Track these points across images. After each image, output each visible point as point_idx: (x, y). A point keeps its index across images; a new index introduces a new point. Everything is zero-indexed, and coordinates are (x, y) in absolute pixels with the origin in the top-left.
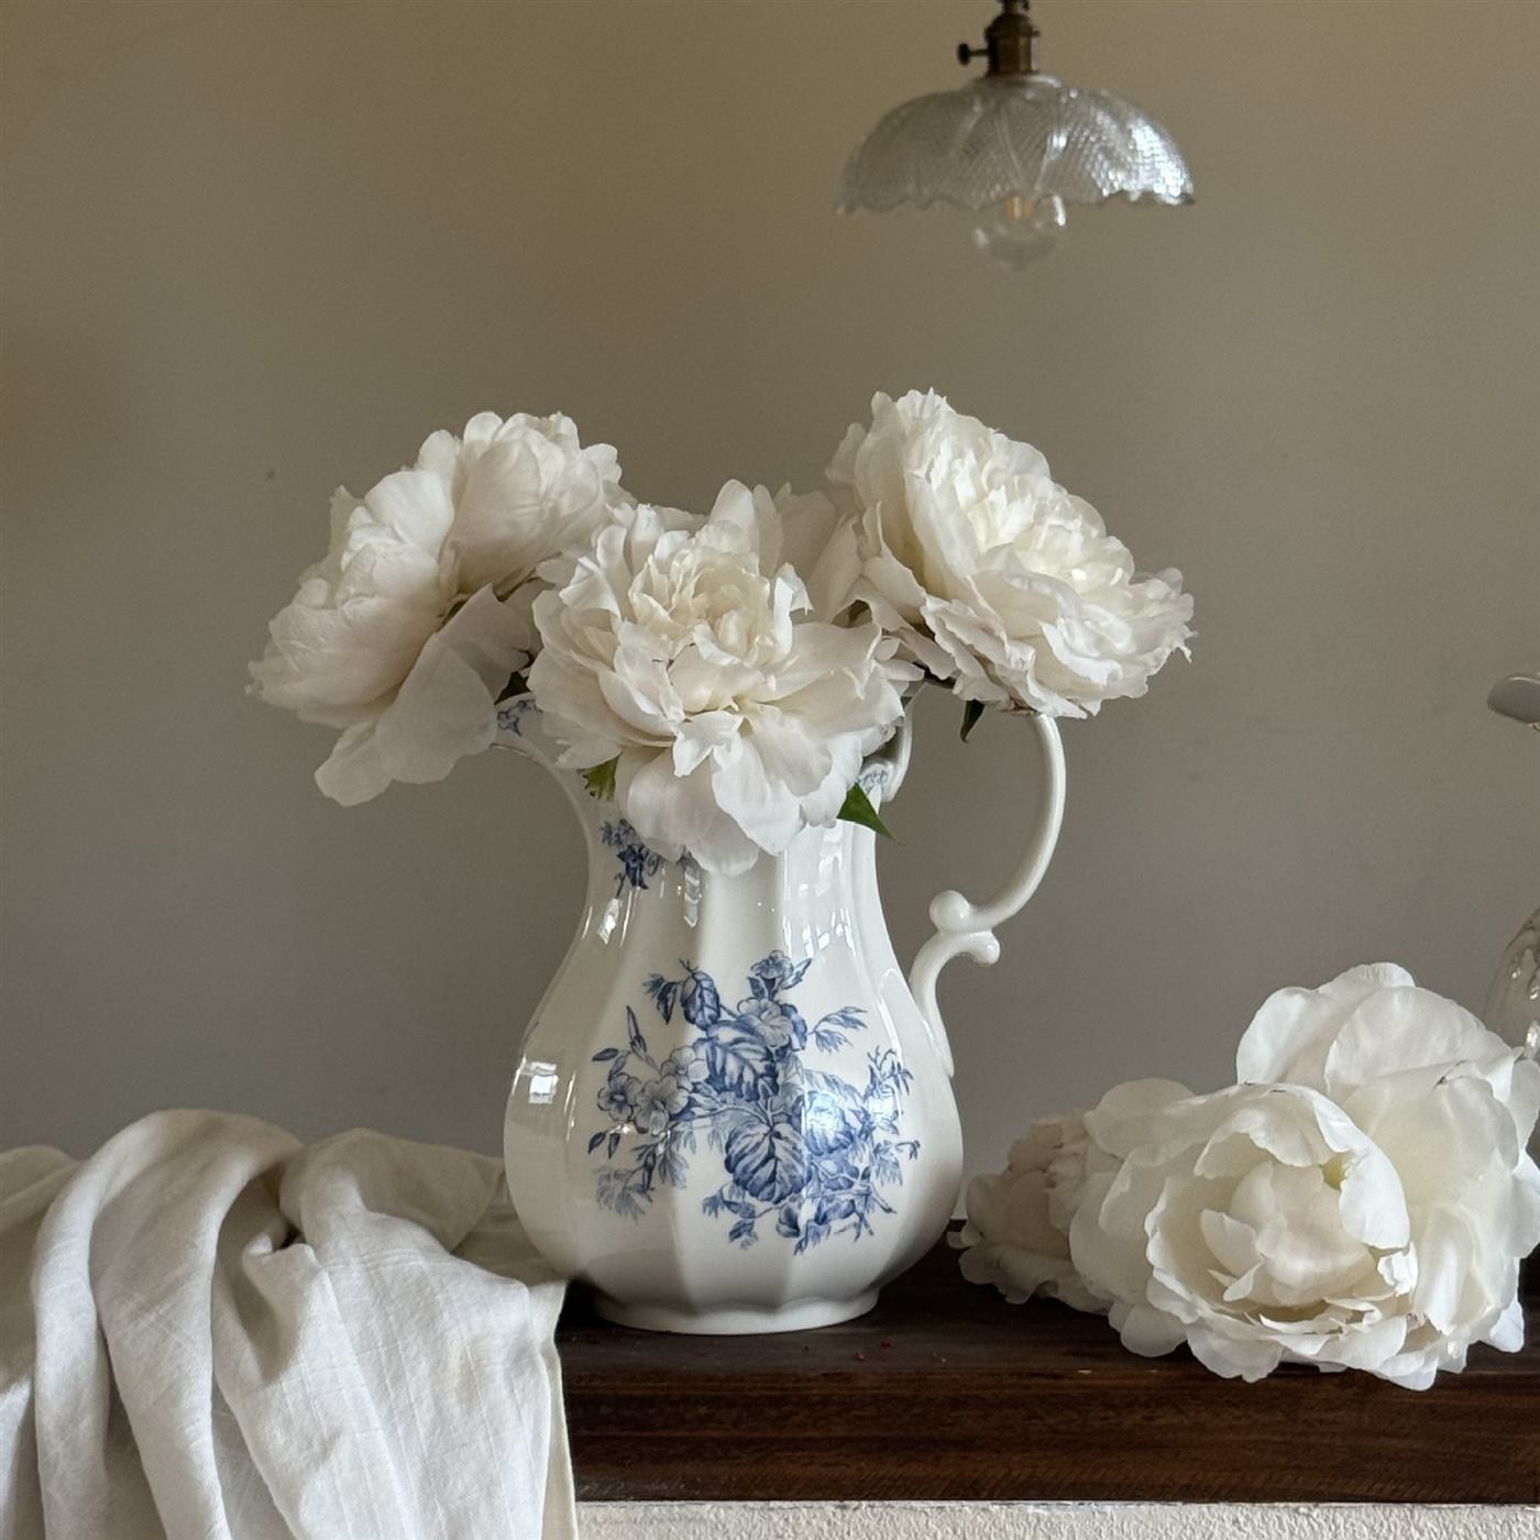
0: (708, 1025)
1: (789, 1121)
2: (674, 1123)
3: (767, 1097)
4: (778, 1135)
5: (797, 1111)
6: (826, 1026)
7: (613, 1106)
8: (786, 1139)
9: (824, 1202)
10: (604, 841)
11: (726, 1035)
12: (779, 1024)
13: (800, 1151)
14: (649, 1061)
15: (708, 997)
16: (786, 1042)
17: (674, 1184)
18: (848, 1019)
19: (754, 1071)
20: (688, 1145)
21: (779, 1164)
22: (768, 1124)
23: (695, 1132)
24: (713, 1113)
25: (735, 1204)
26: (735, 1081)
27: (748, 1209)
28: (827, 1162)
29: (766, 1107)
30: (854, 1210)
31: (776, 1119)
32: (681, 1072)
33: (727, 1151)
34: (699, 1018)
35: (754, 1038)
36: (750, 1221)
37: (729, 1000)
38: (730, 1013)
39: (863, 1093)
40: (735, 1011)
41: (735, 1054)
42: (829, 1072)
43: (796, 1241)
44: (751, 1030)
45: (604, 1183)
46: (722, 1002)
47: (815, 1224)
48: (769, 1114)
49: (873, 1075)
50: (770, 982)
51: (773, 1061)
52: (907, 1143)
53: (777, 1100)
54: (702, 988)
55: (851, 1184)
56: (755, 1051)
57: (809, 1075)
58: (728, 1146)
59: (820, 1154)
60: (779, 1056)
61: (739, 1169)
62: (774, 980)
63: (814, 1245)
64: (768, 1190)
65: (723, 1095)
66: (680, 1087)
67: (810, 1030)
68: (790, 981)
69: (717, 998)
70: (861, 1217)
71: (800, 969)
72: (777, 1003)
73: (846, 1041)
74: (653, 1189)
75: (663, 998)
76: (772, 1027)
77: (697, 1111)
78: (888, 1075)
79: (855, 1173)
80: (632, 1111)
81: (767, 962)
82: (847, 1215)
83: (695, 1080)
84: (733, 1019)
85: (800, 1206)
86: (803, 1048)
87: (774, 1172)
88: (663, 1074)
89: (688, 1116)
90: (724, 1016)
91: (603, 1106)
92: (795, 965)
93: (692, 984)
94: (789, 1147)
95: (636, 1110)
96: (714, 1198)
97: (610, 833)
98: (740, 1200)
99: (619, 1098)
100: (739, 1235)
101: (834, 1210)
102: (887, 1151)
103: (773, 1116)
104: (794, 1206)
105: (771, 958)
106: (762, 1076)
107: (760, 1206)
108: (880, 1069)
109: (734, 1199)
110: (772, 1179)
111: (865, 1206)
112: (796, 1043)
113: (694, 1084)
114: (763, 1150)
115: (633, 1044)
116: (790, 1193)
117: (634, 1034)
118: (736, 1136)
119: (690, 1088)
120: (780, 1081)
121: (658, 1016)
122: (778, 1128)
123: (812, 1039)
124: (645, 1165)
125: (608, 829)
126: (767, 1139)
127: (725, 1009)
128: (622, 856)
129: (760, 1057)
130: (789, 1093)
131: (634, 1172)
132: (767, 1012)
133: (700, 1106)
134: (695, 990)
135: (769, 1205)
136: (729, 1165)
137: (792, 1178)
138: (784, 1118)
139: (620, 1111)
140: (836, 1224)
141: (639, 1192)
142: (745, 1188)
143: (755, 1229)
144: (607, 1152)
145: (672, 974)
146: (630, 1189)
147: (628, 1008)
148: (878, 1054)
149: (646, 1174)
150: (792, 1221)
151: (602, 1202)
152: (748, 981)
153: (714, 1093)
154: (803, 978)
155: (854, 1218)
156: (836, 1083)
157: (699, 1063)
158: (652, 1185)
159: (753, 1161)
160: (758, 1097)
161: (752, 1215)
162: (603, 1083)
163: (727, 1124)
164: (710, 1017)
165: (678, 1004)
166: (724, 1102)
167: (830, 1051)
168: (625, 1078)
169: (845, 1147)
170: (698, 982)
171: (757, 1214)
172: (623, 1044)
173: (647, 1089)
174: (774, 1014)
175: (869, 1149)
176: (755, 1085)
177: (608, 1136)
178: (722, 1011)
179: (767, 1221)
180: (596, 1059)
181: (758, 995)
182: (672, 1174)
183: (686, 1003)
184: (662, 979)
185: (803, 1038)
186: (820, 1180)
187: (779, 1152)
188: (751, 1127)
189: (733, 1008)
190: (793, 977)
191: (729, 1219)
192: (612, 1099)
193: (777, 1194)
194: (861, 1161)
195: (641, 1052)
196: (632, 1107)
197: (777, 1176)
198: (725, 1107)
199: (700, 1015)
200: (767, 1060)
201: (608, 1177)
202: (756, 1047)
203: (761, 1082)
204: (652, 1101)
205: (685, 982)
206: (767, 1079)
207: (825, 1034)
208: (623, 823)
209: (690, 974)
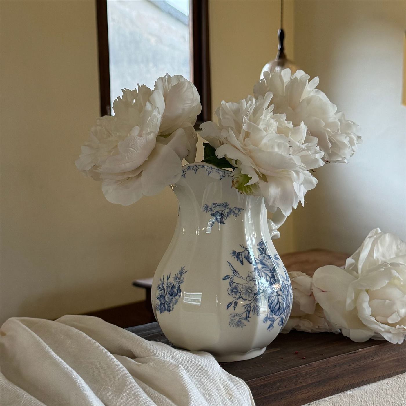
0: (254, 264)
2: (255, 296)
3: (274, 283)
4: (279, 295)
7: (233, 293)
8: (281, 296)
9: (286, 313)
10: (204, 210)
11: (259, 266)
12: (270, 261)
13: (285, 299)
14: (241, 277)
16: (273, 267)
17: (257, 315)
18: (276, 258)
19: (269, 276)
20: (260, 302)
21: (280, 304)
23: (261, 297)
24: (264, 291)
25: (271, 318)
26: (266, 280)
27: (273, 319)
28: (287, 301)
31: (278, 290)
32: (254, 280)
33: (268, 302)
35: (265, 266)
36: (273, 322)
37: (256, 256)
39: (286, 279)
40: (258, 259)
41: (264, 272)
43: (281, 326)
44: (264, 264)
45: (233, 318)
47: (285, 320)
48: (276, 289)
49: (285, 273)
50: (263, 249)
51: (272, 273)
53: (277, 284)
56: (267, 270)
57: (280, 276)
58: (268, 300)
60: (273, 271)
61: (271, 307)
62: (264, 248)
64: (278, 312)
66: (255, 284)
72: (267, 255)
75: (238, 257)
76: (268, 262)
79: (289, 303)
80: (240, 295)
81: (260, 243)
84: (259, 261)
87: (279, 306)
88: (248, 281)
89: (259, 293)
90: (257, 261)
91: (230, 294)
94: (282, 298)
95: (242, 293)
96: (266, 318)
99: (234, 290)
100: (270, 327)
104: (283, 316)
105: (261, 241)
106: (271, 278)
107: (276, 317)
110: (279, 309)
111: (289, 312)
112: (275, 266)
114: (276, 301)
115: (234, 273)
116: (283, 312)
117: (233, 270)
118: (270, 297)
119: (258, 284)
120: (276, 278)
121: (239, 263)
122: (279, 293)
124: (247, 310)
126: (277, 296)
128: (213, 215)
129: (269, 272)
130: (279, 281)
131: (243, 313)
132: (266, 258)
133: (261, 289)
134: (248, 254)
135: (278, 317)
137: (283, 307)
138: (280, 289)
139: (236, 295)
141: (245, 319)
142: (273, 313)
143: (274, 325)
144: (233, 308)
145: (239, 250)
146: (241, 319)
147: (228, 262)
149: (248, 313)
150: (282, 320)
151: (231, 324)
153: (263, 285)
157: (257, 276)
158: (250, 316)
159: (274, 304)
160: (272, 284)
162: (229, 286)
163: (268, 294)
165: (244, 258)
168: (235, 284)
170: (247, 251)
171: (275, 320)
172: (231, 273)
173: (244, 286)
177: (233, 302)
178: (256, 259)
179: (277, 322)
181: (262, 253)
182: (257, 311)
183: (247, 258)
184: (236, 252)
187: (280, 301)
188: (273, 294)
192: (233, 291)
193: (280, 313)
194: (289, 299)
195: (238, 275)
196: (240, 293)
198: (266, 288)
199: (252, 261)
200: (271, 272)
201: (234, 316)
202: (267, 269)
203: (272, 279)
204: (247, 290)
205: (244, 252)
206: (273, 278)
207: (276, 263)
208: (214, 204)
209: (244, 249)
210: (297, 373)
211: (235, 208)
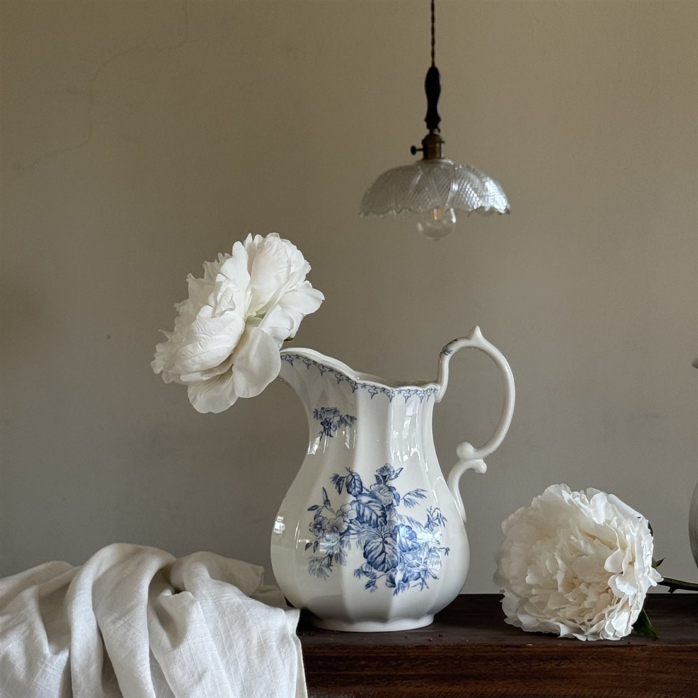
0: (357, 495)
1: (391, 536)
2: (341, 537)
3: (382, 526)
4: (386, 543)
5: (395, 532)
6: (408, 496)
7: (316, 530)
8: (390, 544)
9: (407, 573)
10: (315, 417)
11: (364, 499)
12: (388, 495)
13: (396, 550)
14: (332, 510)
15: (357, 483)
16: (390, 503)
17: (341, 563)
18: (418, 494)
19: (377, 515)
20: (347, 546)
21: (387, 555)
22: (382, 538)
23: (351, 541)
24: (358, 532)
25: (368, 572)
26: (368, 519)
27: (373, 575)
28: (408, 555)
29: (381, 530)
30: (420, 577)
31: (386, 536)
32: (345, 515)
33: (364, 549)
34: (353, 492)
35: (377, 501)
36: (374, 580)
37: (366, 485)
38: (367, 490)
39: (424, 526)
40: (369, 489)
41: (369, 508)
42: (409, 516)
43: (394, 589)
44: (376, 498)
45: (312, 564)
46: (363, 485)
47: (402, 582)
48: (383, 533)
49: (429, 518)
51: (385, 511)
52: (444, 548)
53: (386, 527)
54: (355, 479)
55: (418, 566)
56: (377, 507)
57: (401, 517)
58: (365, 547)
59: (405, 551)
60: (387, 508)
61: (370, 556)
62: (386, 476)
63: (402, 592)
64: (381, 567)
65: (363, 525)
66: (344, 521)
67: (401, 498)
68: (393, 477)
69: (361, 484)
70: (423, 580)
71: (398, 472)
72: (387, 486)
73: (417, 503)
75: (338, 484)
76: (385, 496)
77: (352, 532)
78: (435, 518)
79: (420, 560)
80: (324, 532)
81: (383, 468)
82: (417, 579)
83: (351, 518)
84: (367, 492)
85: (396, 574)
86: (398, 505)
87: (385, 558)
88: (337, 516)
89: (348, 534)
90: (364, 491)
91: (311, 529)
92: (395, 470)
93: (351, 477)
94: (391, 547)
95: (326, 531)
96: (358, 570)
97: (317, 413)
98: (370, 571)
99: (319, 526)
100: (370, 586)
101: (411, 576)
102: (435, 551)
103: (384, 534)
104: (393, 573)
105: (385, 467)
106: (380, 517)
107: (378, 573)
108: (432, 516)
109: (367, 570)
110: (384, 562)
111: (425, 575)
112: (395, 503)
113: (350, 520)
114: (380, 549)
115: (325, 503)
116: (391, 568)
117: (325, 499)
118: (368, 543)
119: (349, 522)
120: (388, 519)
121: (336, 491)
122: (386, 539)
123: (402, 502)
124: (329, 555)
125: (316, 412)
126: (382, 544)
127: (365, 488)
128: (322, 424)
129: (379, 509)
130: (391, 524)
131: (324, 558)
132: (383, 490)
133: (353, 529)
134: (352, 480)
135: (382, 573)
136: (365, 556)
137: (392, 561)
138: (389, 535)
139: (319, 532)
140: (412, 583)
141: (326, 567)
142: (372, 565)
143: (376, 584)
144: (313, 550)
145: (343, 473)
146: (323, 566)
147: (323, 488)
148: (431, 509)
149: (330, 559)
150: (392, 580)
151: (311, 572)
152: (375, 477)
153: (359, 524)
154: (399, 475)
155: (420, 580)
156: (413, 521)
157: (352, 511)
158: (332, 564)
159: (376, 554)
160: (378, 526)
161: (375, 578)
162: (312, 520)
163: (365, 537)
164: (358, 492)
165: (344, 486)
166: (363, 528)
167: (410, 507)
168: (321, 518)
169: (416, 549)
170: (353, 477)
171: (377, 577)
172: (320, 503)
173: (331, 522)
174: (386, 491)
175: (426, 550)
176: (377, 521)
177: (314, 542)
178: (364, 489)
179: (382, 580)
180: (309, 510)
181: (379, 482)
182: (340, 558)
183: (348, 486)
184: (338, 475)
185: (398, 501)
186: (405, 563)
187: (387, 550)
188: (375, 539)
189: (368, 488)
190: (395, 475)
191: (365, 579)
192: (315, 527)
193: (386, 569)
194: (423, 555)
195: (328, 507)
196: (324, 530)
197: (386, 561)
198: (364, 530)
199: (354, 490)
200: (382, 510)
201: (314, 561)
202: (377, 505)
203: (379, 520)
204: (333, 528)
205: (348, 477)
206: (382, 518)
207: (408, 500)
208: (323, 409)
209: (350, 473)
210: (398, 653)
211: (347, 416)
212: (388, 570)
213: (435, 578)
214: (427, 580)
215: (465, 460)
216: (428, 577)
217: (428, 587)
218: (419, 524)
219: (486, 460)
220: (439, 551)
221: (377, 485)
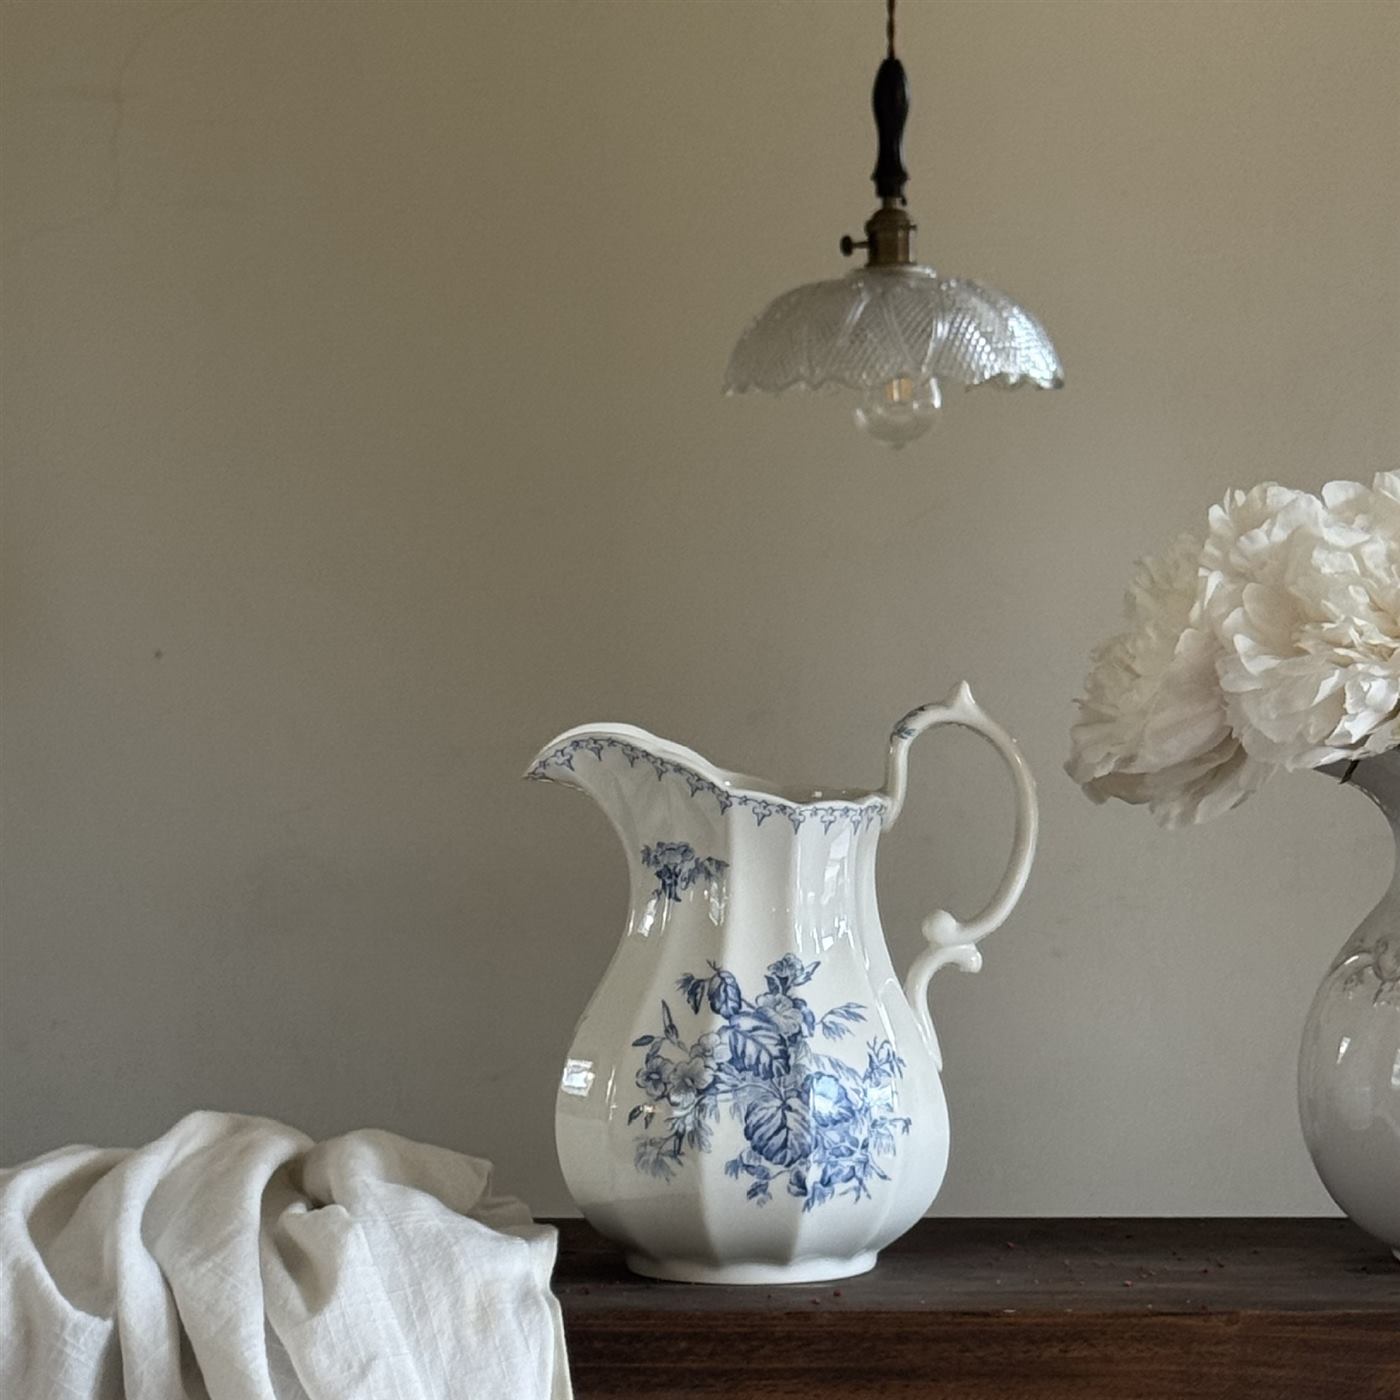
0: (731, 1016)
1: (799, 1096)
2: (701, 1097)
3: (780, 1075)
4: (790, 1108)
5: (806, 1088)
6: (831, 1018)
7: (650, 1083)
8: (796, 1111)
9: (829, 1166)
10: (643, 861)
11: (746, 1023)
12: (791, 1015)
13: (808, 1122)
14: (680, 1045)
15: (731, 992)
16: (796, 1030)
17: (700, 1149)
18: (850, 1013)
19: (770, 1055)
20: (713, 1116)
21: (791, 1133)
22: (781, 1098)
23: (719, 1104)
24: (735, 1089)
25: (753, 1167)
26: (753, 1061)
27: (764, 1171)
28: (832, 1132)
29: (779, 1084)
30: (854, 1175)
31: (788, 1094)
32: (707, 1054)
33: (746, 1120)
34: (723, 1009)
35: (769, 1026)
36: (764, 1182)
37: (748, 995)
38: (750, 1006)
39: (862, 1076)
40: (754, 1004)
41: (754, 1040)
42: (835, 1056)
43: (804, 1199)
44: (768, 1021)
45: (642, 1150)
46: (743, 996)
47: (820, 1186)
48: (782, 1090)
49: (871, 1061)
50: (784, 980)
51: (785, 1045)
52: (901, 1119)
53: (789, 1079)
54: (726, 985)
55: (852, 1153)
56: (771, 1038)
57: (817, 1059)
58: (747, 1116)
59: (826, 1126)
60: (791, 1041)
61: (756, 1137)
62: (786, 979)
63: (820, 1204)
64: (780, 1155)
65: (743, 1073)
66: (706, 1067)
67: (818, 1020)
68: (800, 979)
69: (739, 993)
70: (861, 1182)
71: (810, 970)
72: (789, 997)
73: (849, 1031)
74: (683, 1154)
75: (692, 993)
76: (785, 1017)
77: (721, 1087)
78: (884, 1061)
79: (855, 1143)
80: (666, 1089)
81: (781, 963)
82: (848, 1180)
83: (720, 1061)
84: (752, 1011)
85: (808, 1169)
86: (811, 1035)
87: (786, 1140)
88: (692, 1055)
89: (713, 1091)
90: (745, 1008)
91: (640, 1082)
92: (805, 966)
93: (717, 980)
94: (799, 1118)
95: (669, 1087)
96: (735, 1162)
97: (649, 854)
98: (757, 1164)
99: (655, 1076)
100: (755, 1194)
101: (837, 1174)
102: (882, 1125)
103: (785, 1092)
104: (802, 1169)
105: (785, 959)
106: (776, 1058)
107: (773, 1168)
108: (877, 1056)
109: (752, 1163)
110: (784, 1145)
111: (864, 1171)
112: (805, 1031)
113: (719, 1065)
114: (777, 1121)
115: (667, 1031)
116: (800, 1157)
117: (667, 1023)
118: (754, 1109)
119: (716, 1067)
120: (792, 1062)
121: (689, 1008)
122: (789, 1102)
123: (819, 1028)
124: (676, 1135)
125: (647, 852)
126: (780, 1112)
127: (745, 1002)
128: (659, 874)
129: (775, 1042)
130: (799, 1073)
131: (667, 1139)
132: (781, 1005)
133: (723, 1082)
134: (719, 986)
135: (781, 1168)
136: (748, 1135)
137: (801, 1145)
138: (795, 1094)
139: (656, 1088)
140: (839, 1187)
141: (672, 1157)
142: (761, 1153)
143: (769, 1190)
144: (644, 1125)
145: (701, 972)
146: (663, 1154)
147: (664, 1003)
148: (875, 1043)
149: (678, 1141)
150: (800, 1182)
151: (639, 1165)
152: (765, 980)
153: (736, 1072)
154: (812, 977)
155: (854, 1182)
156: (840, 1067)
157: (724, 1047)
158: (683, 1150)
159: (768, 1130)
160: (773, 1076)
161: (767, 1177)
162: (641, 1064)
163: (746, 1098)
164: (733, 1008)
165: (706, 997)
166: (744, 1079)
167: (834, 1038)
168: (660, 1060)
169: (847, 1120)
170: (723, 979)
171: (771, 1175)
172: (658, 1031)
173: (679, 1068)
174: (788, 1006)
175: (867, 1123)
176: (771, 1065)
177: (645, 1110)
178: (743, 1004)
179: (780, 1181)
180: (635, 1044)
181: (773, 990)
182: (699, 1139)
183: (713, 996)
184: (692, 978)
185: (812, 1026)
186: (825, 1149)
187: (790, 1123)
188: (766, 1101)
189: (752, 1001)
190: (803, 976)
191: (747, 1180)
192: (648, 1078)
193: (788, 1159)
194: (861, 1132)
195: (674, 1038)
196: (665, 1084)
197: (789, 1144)
198: (745, 1083)
199: (724, 1006)
200: (780, 1045)
201: (645, 1144)
202: (771, 1034)
203: (776, 1064)
204: (683, 1080)
205: (712, 979)
206: (781, 1060)
207: (830, 1025)
208: (660, 845)
209: (715, 972)
211: (710, 859)
212: (792, 1161)
213: (884, 1177)
214: (867, 1182)
215: (939, 947)
216: (871, 1175)
217: (869, 1196)
218: (852, 1071)
219: (982, 945)
220: (891, 1124)
221: (770, 997)
